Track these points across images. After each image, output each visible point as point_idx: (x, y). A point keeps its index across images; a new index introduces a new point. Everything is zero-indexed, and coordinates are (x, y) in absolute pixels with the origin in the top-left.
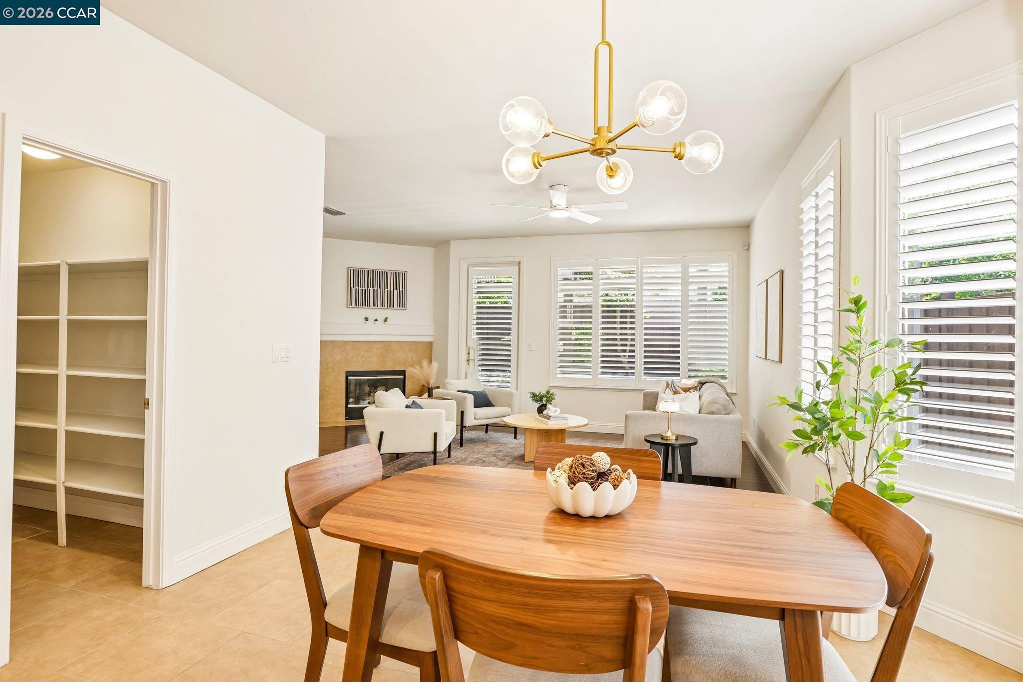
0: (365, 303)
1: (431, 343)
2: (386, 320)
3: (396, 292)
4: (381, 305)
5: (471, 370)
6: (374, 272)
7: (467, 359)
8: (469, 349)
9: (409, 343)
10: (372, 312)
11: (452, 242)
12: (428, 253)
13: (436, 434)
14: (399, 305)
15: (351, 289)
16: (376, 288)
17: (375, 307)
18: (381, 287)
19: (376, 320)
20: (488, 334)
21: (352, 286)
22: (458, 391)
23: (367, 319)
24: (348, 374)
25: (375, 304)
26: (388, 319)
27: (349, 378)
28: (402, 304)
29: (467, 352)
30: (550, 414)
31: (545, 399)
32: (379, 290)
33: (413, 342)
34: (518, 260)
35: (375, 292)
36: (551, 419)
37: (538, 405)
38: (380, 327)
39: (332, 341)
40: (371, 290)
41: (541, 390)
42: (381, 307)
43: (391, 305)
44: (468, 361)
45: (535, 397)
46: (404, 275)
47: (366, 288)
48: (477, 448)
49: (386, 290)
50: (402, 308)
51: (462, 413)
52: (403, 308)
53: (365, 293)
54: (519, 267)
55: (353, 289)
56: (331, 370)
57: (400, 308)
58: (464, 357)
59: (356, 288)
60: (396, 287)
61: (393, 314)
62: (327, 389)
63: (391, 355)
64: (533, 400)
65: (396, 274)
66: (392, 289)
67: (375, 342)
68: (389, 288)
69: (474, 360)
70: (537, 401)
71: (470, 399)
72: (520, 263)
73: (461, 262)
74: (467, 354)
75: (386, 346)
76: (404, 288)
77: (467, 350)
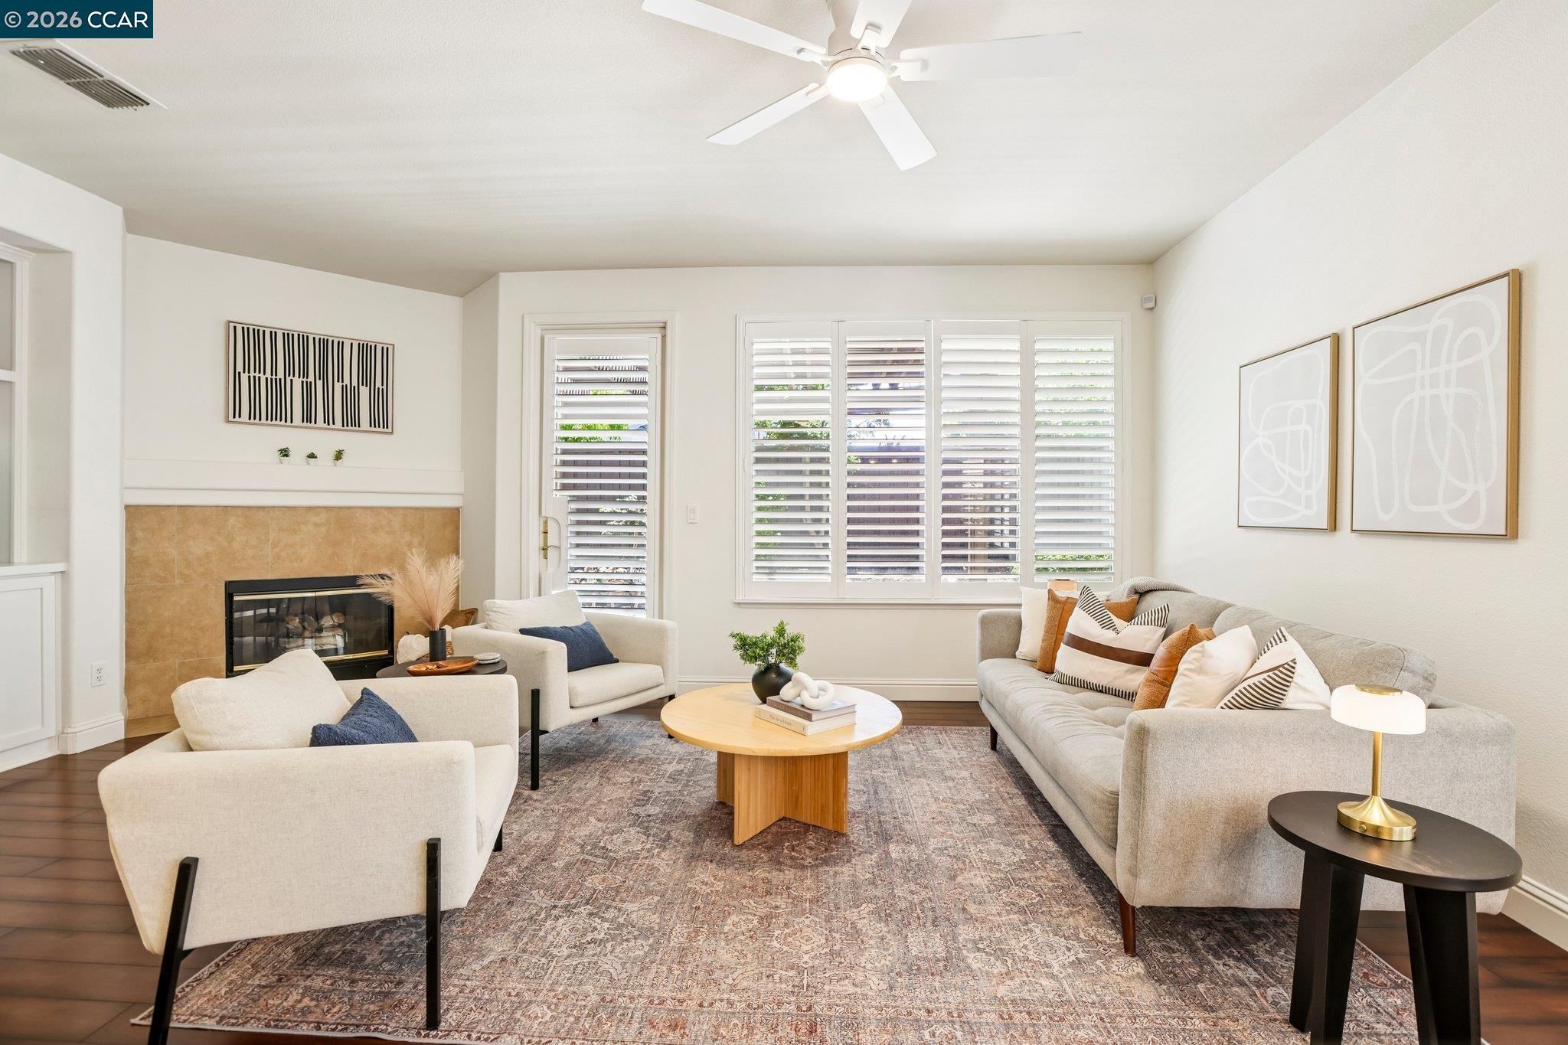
0: (278, 413)
1: (457, 510)
2: (339, 456)
3: (364, 391)
4: (326, 420)
5: (551, 570)
6: (303, 338)
7: (542, 545)
8: (546, 523)
9: (401, 511)
10: (300, 438)
11: (504, 278)
12: (445, 308)
13: (433, 849)
14: (373, 422)
15: (237, 377)
16: (311, 379)
17: (308, 424)
18: (323, 375)
19: (312, 456)
20: (588, 487)
21: (240, 368)
22: (523, 631)
23: (285, 453)
24: (232, 589)
25: (308, 417)
26: (345, 456)
27: (236, 598)
28: (381, 420)
29: (542, 530)
30: (807, 699)
31: (774, 651)
32: (319, 383)
33: (411, 508)
34: (660, 317)
35: (308, 390)
36: (814, 717)
37: (754, 668)
38: (324, 472)
39: (182, 508)
40: (297, 382)
41: (761, 627)
42: (326, 425)
43: (351, 420)
44: (545, 549)
45: (747, 647)
46: (385, 352)
47: (281, 375)
48: (580, 790)
49: (338, 386)
50: (381, 429)
51: (536, 695)
52: (385, 430)
53: (278, 389)
54: (664, 337)
55: (244, 377)
56: (178, 582)
57: (377, 429)
58: (535, 541)
59: (252, 374)
60: (366, 378)
61: (359, 443)
62: (168, 630)
63: (353, 540)
64: (742, 657)
65: (366, 350)
66: (355, 383)
67: (310, 509)
68: (347, 381)
69: (558, 548)
70: (754, 658)
71: (558, 651)
72: (664, 328)
73: (526, 320)
74: (542, 535)
75: (342, 519)
76: (385, 379)
77: (542, 523)
